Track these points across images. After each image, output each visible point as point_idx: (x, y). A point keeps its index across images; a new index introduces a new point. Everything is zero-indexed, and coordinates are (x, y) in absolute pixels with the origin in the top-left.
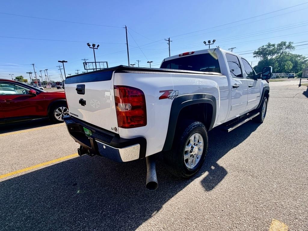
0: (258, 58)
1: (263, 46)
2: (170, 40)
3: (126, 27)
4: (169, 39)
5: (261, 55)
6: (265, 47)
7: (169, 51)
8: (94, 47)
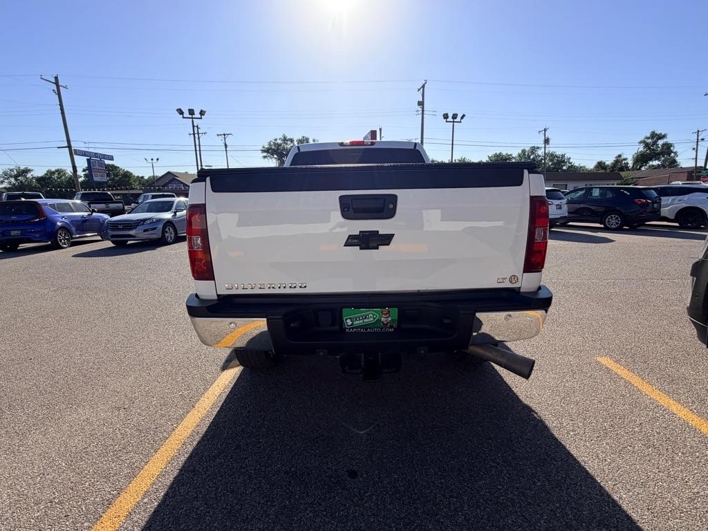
0: (270, 160)
1: (276, 140)
2: (60, 84)
4: (56, 78)
5: (275, 156)
6: (279, 142)
7: (63, 113)
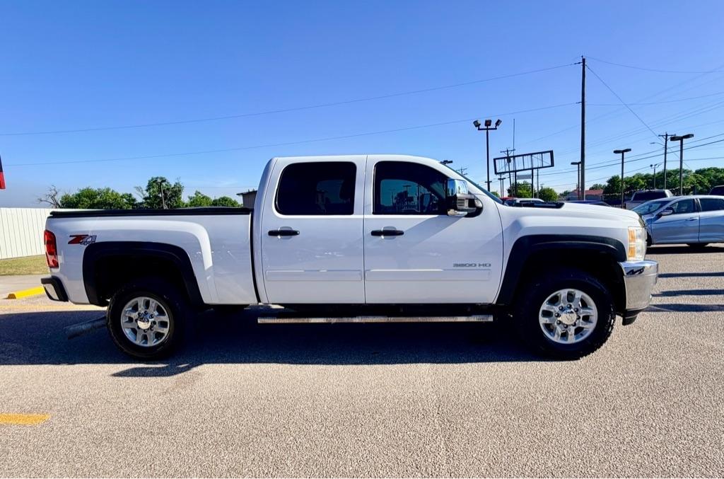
3: (584, 60)
8: (489, 127)
